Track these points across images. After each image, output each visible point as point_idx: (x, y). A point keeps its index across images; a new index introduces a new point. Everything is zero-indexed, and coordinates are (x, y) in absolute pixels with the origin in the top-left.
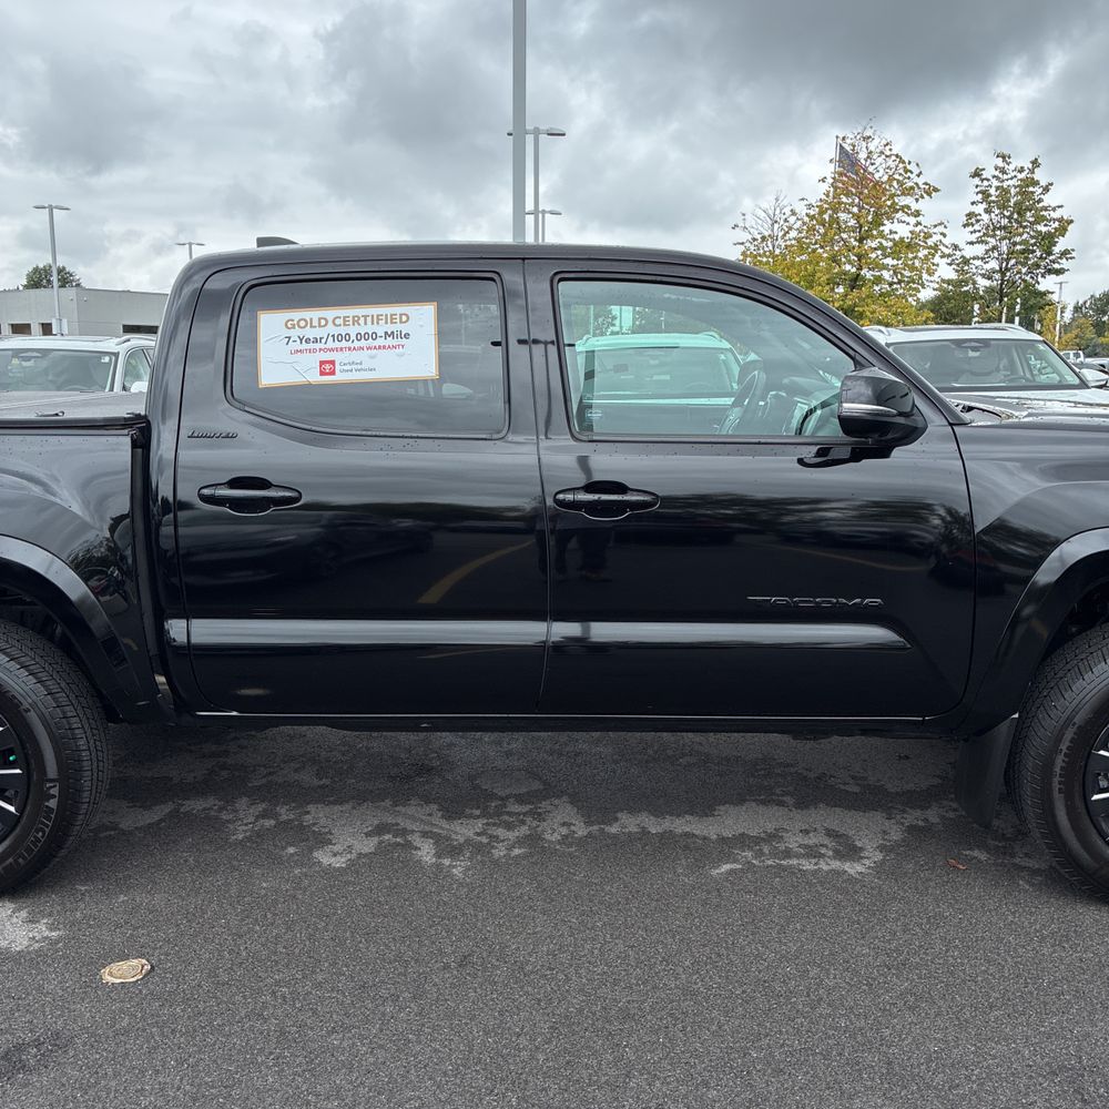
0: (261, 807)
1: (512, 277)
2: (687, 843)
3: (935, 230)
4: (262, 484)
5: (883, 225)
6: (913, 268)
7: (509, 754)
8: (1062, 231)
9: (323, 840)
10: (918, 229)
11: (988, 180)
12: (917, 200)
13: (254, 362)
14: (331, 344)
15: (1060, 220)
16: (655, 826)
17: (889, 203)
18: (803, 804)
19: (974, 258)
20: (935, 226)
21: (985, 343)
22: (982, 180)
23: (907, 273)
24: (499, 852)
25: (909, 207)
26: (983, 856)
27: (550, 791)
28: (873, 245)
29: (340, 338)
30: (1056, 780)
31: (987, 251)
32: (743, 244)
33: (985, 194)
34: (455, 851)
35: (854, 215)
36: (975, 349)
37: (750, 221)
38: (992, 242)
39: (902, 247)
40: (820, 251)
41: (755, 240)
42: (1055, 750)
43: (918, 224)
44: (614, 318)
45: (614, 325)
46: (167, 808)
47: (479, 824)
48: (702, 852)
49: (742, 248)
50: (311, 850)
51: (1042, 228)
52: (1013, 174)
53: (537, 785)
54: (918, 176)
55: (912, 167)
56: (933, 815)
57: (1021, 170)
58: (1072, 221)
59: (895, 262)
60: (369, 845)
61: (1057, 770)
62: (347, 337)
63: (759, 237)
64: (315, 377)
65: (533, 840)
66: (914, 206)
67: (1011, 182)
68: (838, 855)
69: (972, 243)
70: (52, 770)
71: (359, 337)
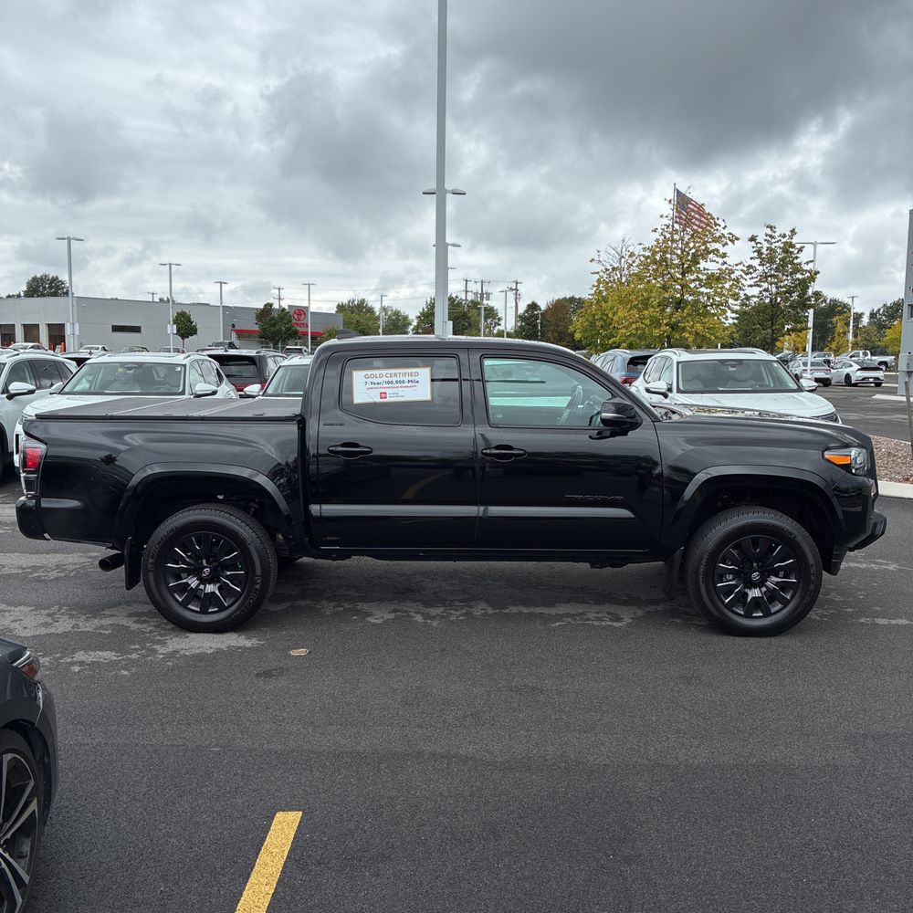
0: (335, 603)
1: (463, 356)
2: (541, 616)
3: (737, 268)
4: (356, 445)
5: (699, 263)
6: (721, 295)
7: (452, 584)
8: (812, 279)
9: (370, 615)
10: (724, 267)
11: (761, 243)
12: (724, 246)
13: (351, 393)
14: (385, 385)
15: (810, 272)
16: (525, 610)
17: (703, 247)
18: (598, 603)
19: (752, 296)
20: (737, 265)
21: (740, 362)
22: (757, 243)
23: (717, 299)
24: (452, 618)
25: (717, 250)
26: (679, 621)
27: (473, 598)
28: (692, 278)
29: (388, 382)
30: (701, 577)
31: (761, 292)
32: (598, 273)
33: (759, 252)
34: (433, 618)
35: (678, 255)
36: (733, 366)
37: (603, 257)
38: (765, 285)
39: (713, 279)
40: (654, 281)
41: (607, 270)
42: (700, 563)
43: (724, 263)
44: (500, 319)
45: (499, 325)
46: (289, 604)
47: (442, 609)
48: (547, 619)
49: (597, 276)
50: (364, 618)
51: (799, 276)
52: (779, 239)
53: (467, 596)
54: (724, 228)
55: (720, 222)
56: (660, 608)
57: (784, 236)
58: (818, 272)
59: (708, 290)
60: (392, 616)
61: (701, 572)
62: (392, 382)
63: (610, 268)
64: (378, 400)
65: (468, 614)
66: (722, 250)
67: (777, 244)
68: (611, 620)
69: (751, 286)
70: (258, 571)
71: (397, 382)
